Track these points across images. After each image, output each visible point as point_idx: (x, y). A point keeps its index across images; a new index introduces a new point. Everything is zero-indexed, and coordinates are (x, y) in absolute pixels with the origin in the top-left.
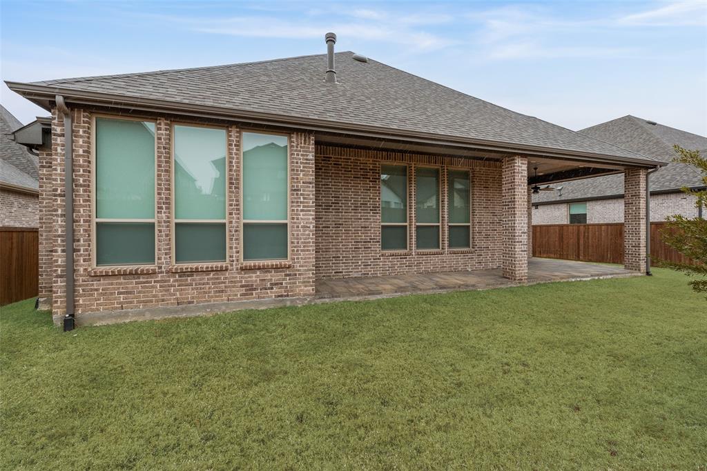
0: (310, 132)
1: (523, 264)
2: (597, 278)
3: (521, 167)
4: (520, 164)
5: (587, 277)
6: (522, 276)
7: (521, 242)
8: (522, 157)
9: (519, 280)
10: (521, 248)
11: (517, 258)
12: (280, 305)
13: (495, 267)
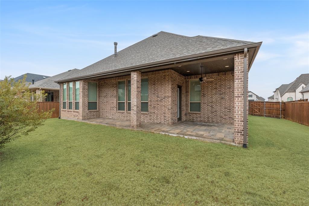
0: (81, 80)
1: (134, 120)
2: (182, 136)
3: (134, 76)
4: (133, 75)
5: (174, 134)
6: (134, 125)
7: (133, 110)
8: (134, 72)
9: (132, 126)
10: (134, 112)
11: (131, 117)
12: (77, 121)
13: (158, 123)
